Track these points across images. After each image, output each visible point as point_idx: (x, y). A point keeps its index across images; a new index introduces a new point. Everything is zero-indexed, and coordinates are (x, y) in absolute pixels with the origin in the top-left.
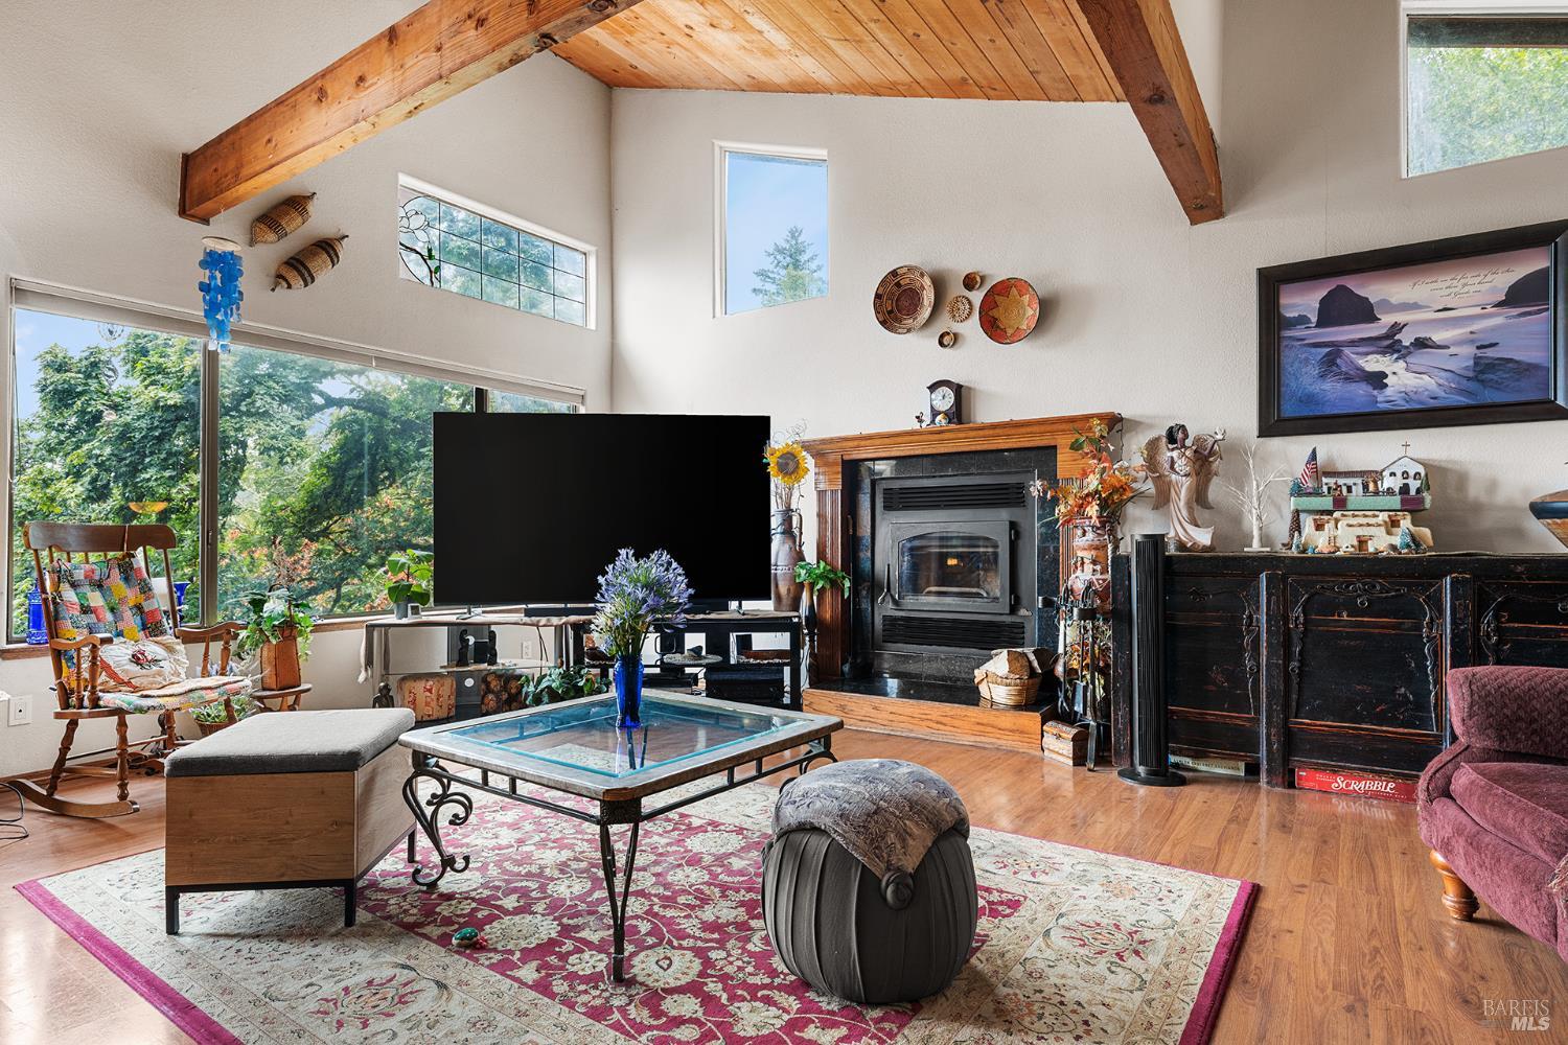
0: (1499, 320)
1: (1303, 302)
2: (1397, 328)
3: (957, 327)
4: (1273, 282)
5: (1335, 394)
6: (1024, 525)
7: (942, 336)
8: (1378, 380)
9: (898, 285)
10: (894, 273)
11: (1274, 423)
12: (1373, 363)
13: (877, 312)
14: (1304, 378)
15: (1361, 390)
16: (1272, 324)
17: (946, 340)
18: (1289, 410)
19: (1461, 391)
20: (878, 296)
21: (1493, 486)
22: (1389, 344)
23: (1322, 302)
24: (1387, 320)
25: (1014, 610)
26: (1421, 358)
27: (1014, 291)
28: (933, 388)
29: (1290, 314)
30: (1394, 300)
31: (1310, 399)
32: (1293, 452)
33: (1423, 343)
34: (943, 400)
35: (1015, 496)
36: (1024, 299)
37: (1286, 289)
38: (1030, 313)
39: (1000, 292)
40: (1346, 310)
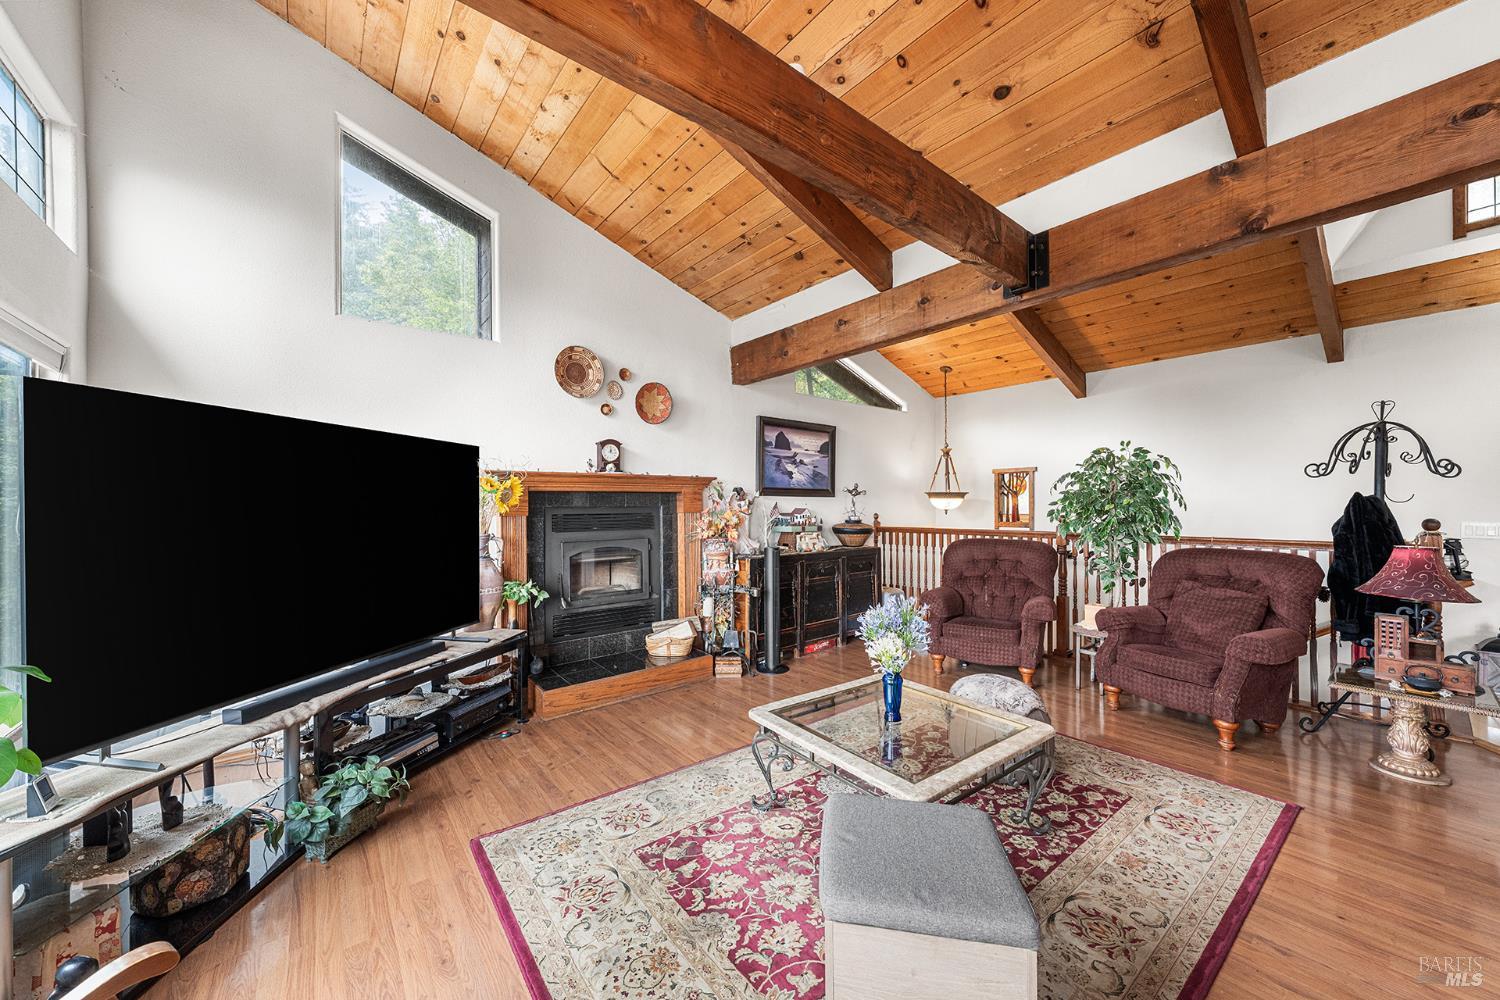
0: (818, 458)
1: (771, 435)
2: (796, 454)
3: (612, 402)
4: (765, 422)
5: (781, 480)
6: (654, 540)
7: (603, 406)
8: (790, 474)
9: (570, 357)
10: (571, 349)
12: (790, 467)
13: (557, 375)
14: (770, 470)
15: (786, 478)
16: (762, 444)
17: (606, 409)
18: (768, 485)
19: (811, 483)
20: (557, 362)
22: (793, 460)
23: (777, 437)
24: (794, 450)
25: (650, 594)
26: (802, 467)
27: (655, 391)
28: (603, 444)
29: (768, 440)
30: (796, 443)
31: (772, 480)
32: (770, 501)
33: (801, 462)
34: (610, 453)
35: (648, 522)
36: (661, 398)
37: (766, 428)
38: (662, 407)
39: (648, 389)
40: (783, 443)
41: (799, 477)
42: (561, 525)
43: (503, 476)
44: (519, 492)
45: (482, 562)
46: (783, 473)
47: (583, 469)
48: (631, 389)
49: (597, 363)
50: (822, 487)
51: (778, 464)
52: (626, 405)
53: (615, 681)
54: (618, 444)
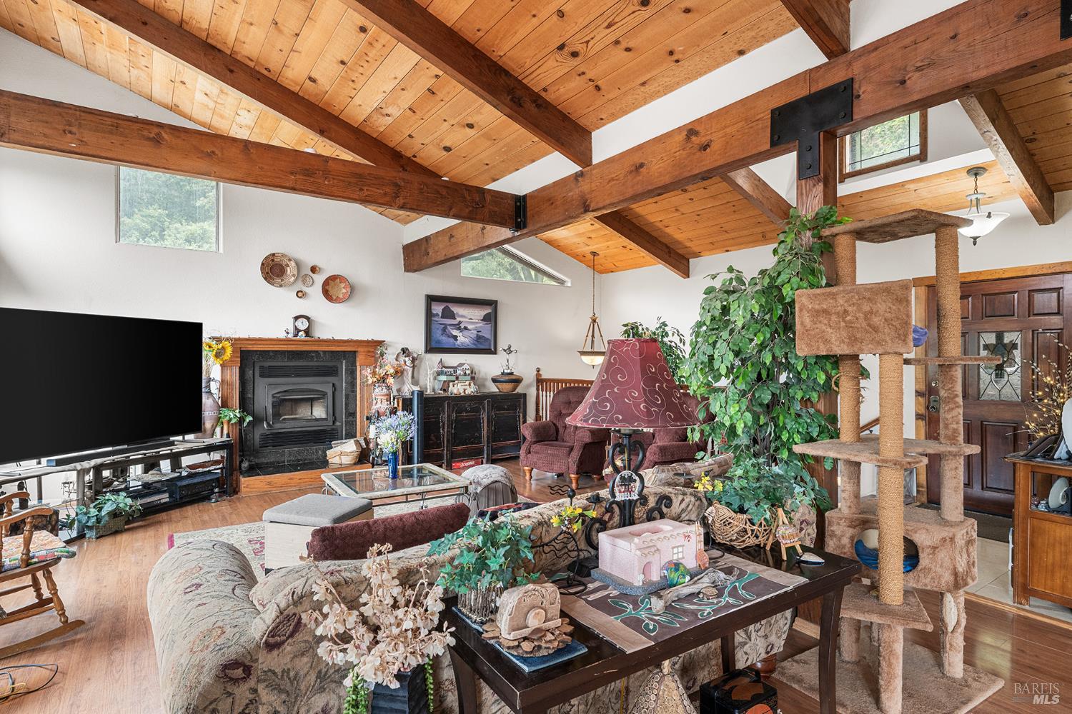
0: (481, 325)
1: (438, 309)
2: (460, 322)
3: (305, 289)
4: (431, 299)
5: (447, 342)
6: (337, 385)
7: (298, 292)
8: (455, 338)
9: (273, 260)
10: (273, 255)
11: (431, 348)
12: (455, 332)
13: (262, 273)
14: (437, 334)
15: (452, 340)
16: (429, 315)
17: (300, 294)
18: (434, 345)
19: (474, 344)
20: (263, 264)
21: (479, 372)
22: (458, 327)
23: (443, 310)
24: (458, 319)
25: (334, 422)
26: (466, 332)
27: (338, 280)
28: (296, 318)
29: (435, 312)
30: (460, 314)
31: (439, 342)
32: (436, 358)
33: (466, 328)
34: (302, 325)
35: (332, 372)
36: (343, 285)
37: (433, 303)
38: (344, 291)
39: (333, 279)
40: (448, 314)
41: (463, 339)
42: (267, 373)
43: (219, 340)
44: (229, 351)
45: (204, 396)
46: (449, 336)
47: (282, 335)
48: (319, 279)
49: (293, 264)
50: (485, 346)
51: (444, 330)
52: (316, 291)
53: (294, 475)
54: (308, 318)
